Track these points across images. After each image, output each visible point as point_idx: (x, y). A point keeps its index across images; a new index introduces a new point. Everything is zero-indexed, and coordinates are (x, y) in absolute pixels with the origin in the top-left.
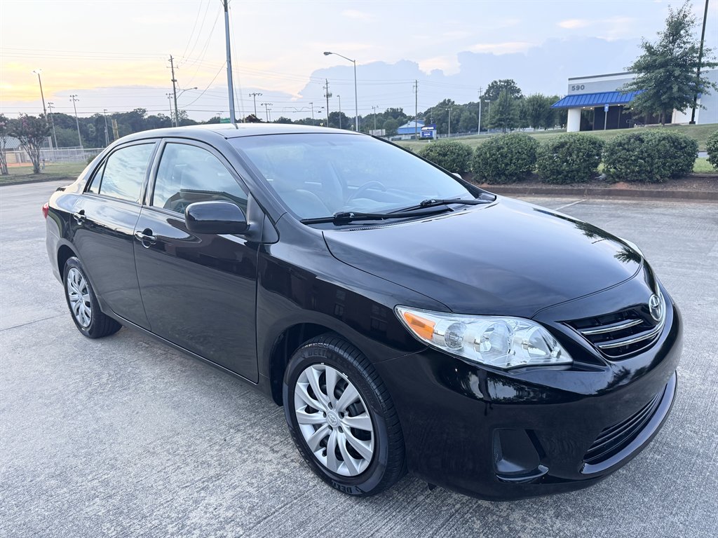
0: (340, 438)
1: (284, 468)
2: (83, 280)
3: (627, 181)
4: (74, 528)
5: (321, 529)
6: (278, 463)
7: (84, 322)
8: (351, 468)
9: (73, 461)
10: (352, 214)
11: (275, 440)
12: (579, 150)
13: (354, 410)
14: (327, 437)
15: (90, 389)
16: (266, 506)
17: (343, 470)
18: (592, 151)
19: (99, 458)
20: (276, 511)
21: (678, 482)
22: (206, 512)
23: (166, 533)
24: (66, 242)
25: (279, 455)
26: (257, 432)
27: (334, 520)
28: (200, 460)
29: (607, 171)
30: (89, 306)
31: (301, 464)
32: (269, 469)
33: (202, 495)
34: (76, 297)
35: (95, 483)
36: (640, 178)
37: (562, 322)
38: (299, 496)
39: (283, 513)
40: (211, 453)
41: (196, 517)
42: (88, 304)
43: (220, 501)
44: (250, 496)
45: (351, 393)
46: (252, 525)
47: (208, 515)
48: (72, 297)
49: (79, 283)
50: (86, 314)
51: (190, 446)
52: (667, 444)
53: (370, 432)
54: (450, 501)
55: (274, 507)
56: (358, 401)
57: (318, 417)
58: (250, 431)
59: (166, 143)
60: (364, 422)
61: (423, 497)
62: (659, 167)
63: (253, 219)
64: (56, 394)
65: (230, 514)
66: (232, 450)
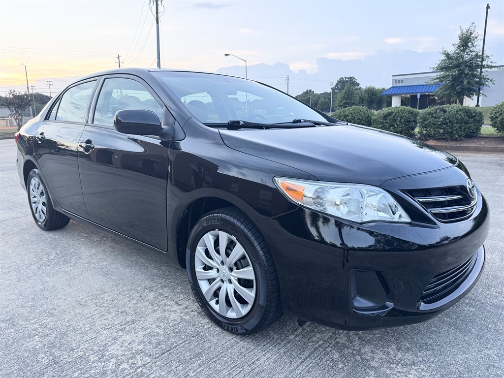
0: (229, 288)
1: (185, 316)
2: (41, 185)
3: (435, 139)
4: (15, 357)
5: (213, 358)
6: (181, 313)
7: (41, 218)
9: (21, 311)
10: (242, 123)
11: (179, 297)
12: (401, 117)
13: (240, 264)
14: (219, 288)
15: (40, 263)
16: (169, 342)
17: (231, 315)
18: (411, 119)
19: (41, 309)
20: (178, 345)
22: (121, 346)
23: (89, 361)
24: (28, 157)
25: (182, 307)
26: (166, 292)
27: (223, 352)
28: (120, 310)
29: (421, 133)
30: (45, 206)
31: (199, 313)
32: (173, 316)
33: (120, 334)
34: (36, 199)
35: (36, 325)
36: (444, 137)
37: (401, 191)
38: (197, 335)
39: (183, 347)
40: (129, 305)
41: (113, 350)
42: (44, 204)
43: (134, 339)
44: (158, 335)
45: (239, 250)
46: (158, 355)
47: (123, 348)
48: (33, 200)
49: (38, 189)
50: (43, 212)
51: (113, 301)
52: (478, 301)
53: (252, 281)
54: (315, 339)
55: (176, 343)
56: (244, 257)
57: (212, 273)
58: (161, 291)
59: (105, 79)
60: (248, 273)
61: (293, 336)
62: (457, 129)
63: (167, 124)
64: (14, 266)
65: (141, 347)
66: (146, 303)
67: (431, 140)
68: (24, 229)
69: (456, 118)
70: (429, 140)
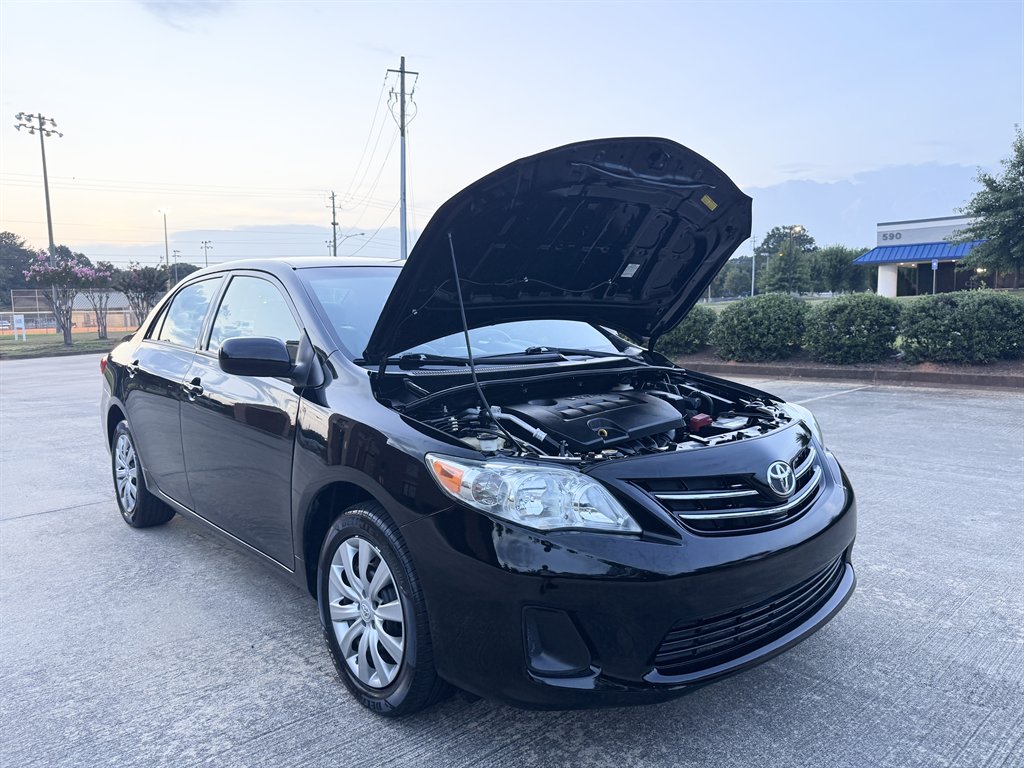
0: (373, 636)
1: (312, 681)
2: (131, 449)
3: (935, 361)
4: (32, 729)
5: (330, 750)
6: (308, 676)
7: (128, 506)
8: (383, 677)
9: (59, 659)
10: (423, 357)
11: (315, 651)
12: (864, 317)
13: (386, 594)
15: (110, 583)
16: (272, 720)
17: (375, 681)
18: (884, 319)
19: (91, 658)
20: (283, 727)
21: (831, 728)
22: (195, 723)
23: (138, 742)
24: (116, 401)
25: (313, 667)
26: (296, 641)
27: (350, 741)
28: (212, 667)
29: (906, 347)
30: (135, 484)
31: (336, 679)
32: (293, 681)
33: (199, 704)
34: (123, 472)
35: (76, 684)
36: (954, 357)
37: (629, 481)
38: (318, 713)
39: (289, 729)
40: (230, 660)
41: (179, 728)
42: (134, 482)
43: (218, 713)
44: (258, 708)
45: (384, 572)
46: (245, 740)
47: (196, 726)
48: (120, 473)
49: (127, 453)
50: (131, 494)
51: (207, 651)
53: (400, 624)
54: (509, 731)
55: (281, 723)
56: (388, 586)
57: (352, 610)
58: (288, 639)
59: (233, 277)
60: (394, 610)
61: (476, 724)
62: (980, 342)
63: (303, 359)
64: (67, 586)
65: (222, 727)
66: (257, 658)
67: (928, 364)
68: (101, 525)
69: (978, 319)
70: (922, 362)
